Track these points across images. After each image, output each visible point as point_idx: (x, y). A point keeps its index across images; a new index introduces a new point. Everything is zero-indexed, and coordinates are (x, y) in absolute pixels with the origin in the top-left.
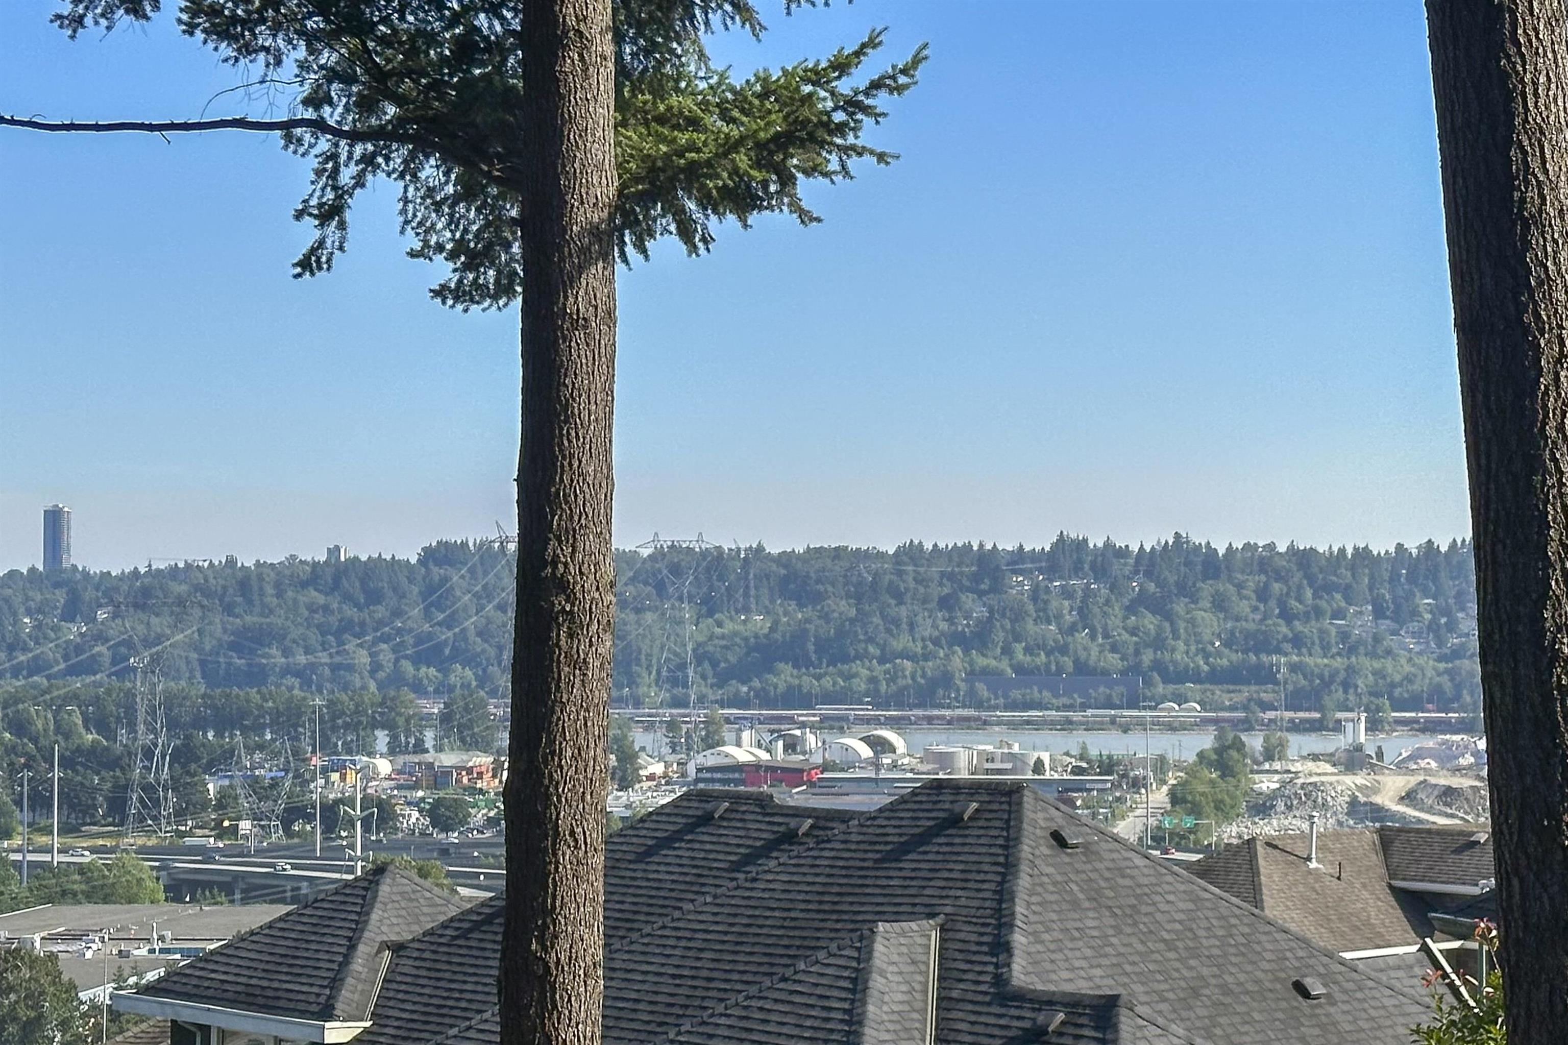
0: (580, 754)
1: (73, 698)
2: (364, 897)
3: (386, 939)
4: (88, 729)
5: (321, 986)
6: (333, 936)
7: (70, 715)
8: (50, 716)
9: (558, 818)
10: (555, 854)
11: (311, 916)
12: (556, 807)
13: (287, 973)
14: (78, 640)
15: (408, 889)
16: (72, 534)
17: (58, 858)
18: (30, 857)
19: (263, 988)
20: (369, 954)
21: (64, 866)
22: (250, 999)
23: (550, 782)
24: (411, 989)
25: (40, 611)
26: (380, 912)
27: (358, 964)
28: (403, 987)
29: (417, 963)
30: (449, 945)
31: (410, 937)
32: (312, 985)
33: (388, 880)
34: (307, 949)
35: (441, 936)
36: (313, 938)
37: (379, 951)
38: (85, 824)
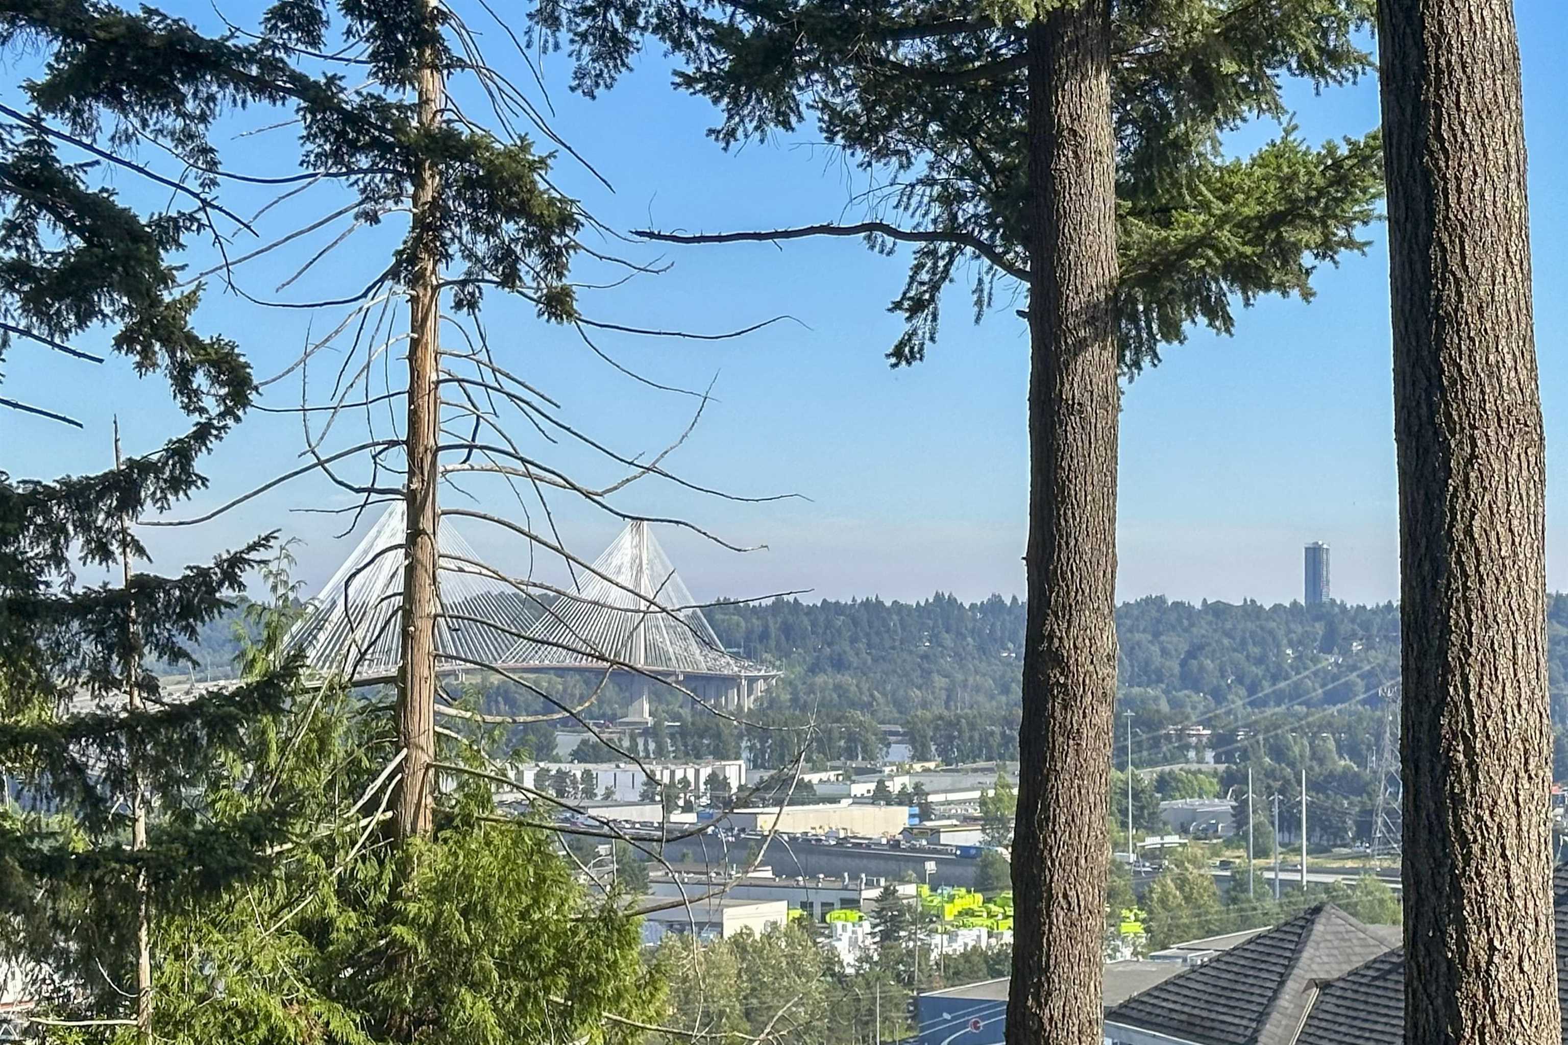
0: (1073, 820)
1: (1329, 725)
2: (1300, 935)
3: (1314, 976)
4: (1341, 756)
5: (1250, 1019)
6: (1268, 971)
7: (1324, 741)
8: (1306, 743)
9: (1051, 881)
10: (1049, 916)
11: (1252, 951)
12: (1050, 870)
13: (1225, 1006)
14: (1335, 670)
15: (1342, 929)
16: (1331, 568)
17: (1307, 877)
18: (1283, 876)
19: (1203, 1018)
20: (1297, 992)
21: (1312, 885)
22: (1190, 1029)
23: (1045, 847)
24: (1329, 1026)
25: (1300, 642)
26: (1312, 951)
27: (1285, 1000)
28: (1324, 1024)
29: (1340, 1002)
30: (1369, 986)
31: (1336, 976)
32: (1242, 1018)
33: (1323, 920)
34: (1244, 983)
35: (1364, 976)
36: (1251, 972)
37: (1307, 988)
38: (1335, 846)
